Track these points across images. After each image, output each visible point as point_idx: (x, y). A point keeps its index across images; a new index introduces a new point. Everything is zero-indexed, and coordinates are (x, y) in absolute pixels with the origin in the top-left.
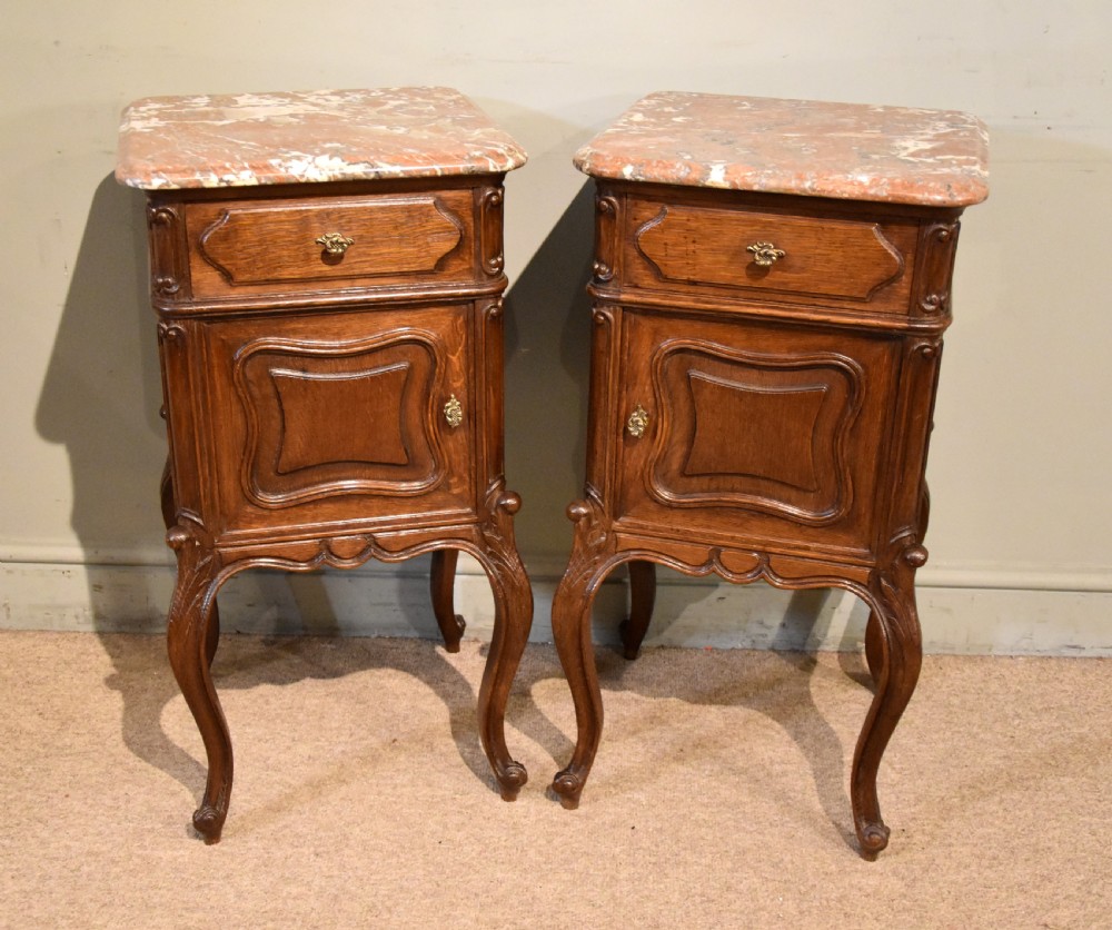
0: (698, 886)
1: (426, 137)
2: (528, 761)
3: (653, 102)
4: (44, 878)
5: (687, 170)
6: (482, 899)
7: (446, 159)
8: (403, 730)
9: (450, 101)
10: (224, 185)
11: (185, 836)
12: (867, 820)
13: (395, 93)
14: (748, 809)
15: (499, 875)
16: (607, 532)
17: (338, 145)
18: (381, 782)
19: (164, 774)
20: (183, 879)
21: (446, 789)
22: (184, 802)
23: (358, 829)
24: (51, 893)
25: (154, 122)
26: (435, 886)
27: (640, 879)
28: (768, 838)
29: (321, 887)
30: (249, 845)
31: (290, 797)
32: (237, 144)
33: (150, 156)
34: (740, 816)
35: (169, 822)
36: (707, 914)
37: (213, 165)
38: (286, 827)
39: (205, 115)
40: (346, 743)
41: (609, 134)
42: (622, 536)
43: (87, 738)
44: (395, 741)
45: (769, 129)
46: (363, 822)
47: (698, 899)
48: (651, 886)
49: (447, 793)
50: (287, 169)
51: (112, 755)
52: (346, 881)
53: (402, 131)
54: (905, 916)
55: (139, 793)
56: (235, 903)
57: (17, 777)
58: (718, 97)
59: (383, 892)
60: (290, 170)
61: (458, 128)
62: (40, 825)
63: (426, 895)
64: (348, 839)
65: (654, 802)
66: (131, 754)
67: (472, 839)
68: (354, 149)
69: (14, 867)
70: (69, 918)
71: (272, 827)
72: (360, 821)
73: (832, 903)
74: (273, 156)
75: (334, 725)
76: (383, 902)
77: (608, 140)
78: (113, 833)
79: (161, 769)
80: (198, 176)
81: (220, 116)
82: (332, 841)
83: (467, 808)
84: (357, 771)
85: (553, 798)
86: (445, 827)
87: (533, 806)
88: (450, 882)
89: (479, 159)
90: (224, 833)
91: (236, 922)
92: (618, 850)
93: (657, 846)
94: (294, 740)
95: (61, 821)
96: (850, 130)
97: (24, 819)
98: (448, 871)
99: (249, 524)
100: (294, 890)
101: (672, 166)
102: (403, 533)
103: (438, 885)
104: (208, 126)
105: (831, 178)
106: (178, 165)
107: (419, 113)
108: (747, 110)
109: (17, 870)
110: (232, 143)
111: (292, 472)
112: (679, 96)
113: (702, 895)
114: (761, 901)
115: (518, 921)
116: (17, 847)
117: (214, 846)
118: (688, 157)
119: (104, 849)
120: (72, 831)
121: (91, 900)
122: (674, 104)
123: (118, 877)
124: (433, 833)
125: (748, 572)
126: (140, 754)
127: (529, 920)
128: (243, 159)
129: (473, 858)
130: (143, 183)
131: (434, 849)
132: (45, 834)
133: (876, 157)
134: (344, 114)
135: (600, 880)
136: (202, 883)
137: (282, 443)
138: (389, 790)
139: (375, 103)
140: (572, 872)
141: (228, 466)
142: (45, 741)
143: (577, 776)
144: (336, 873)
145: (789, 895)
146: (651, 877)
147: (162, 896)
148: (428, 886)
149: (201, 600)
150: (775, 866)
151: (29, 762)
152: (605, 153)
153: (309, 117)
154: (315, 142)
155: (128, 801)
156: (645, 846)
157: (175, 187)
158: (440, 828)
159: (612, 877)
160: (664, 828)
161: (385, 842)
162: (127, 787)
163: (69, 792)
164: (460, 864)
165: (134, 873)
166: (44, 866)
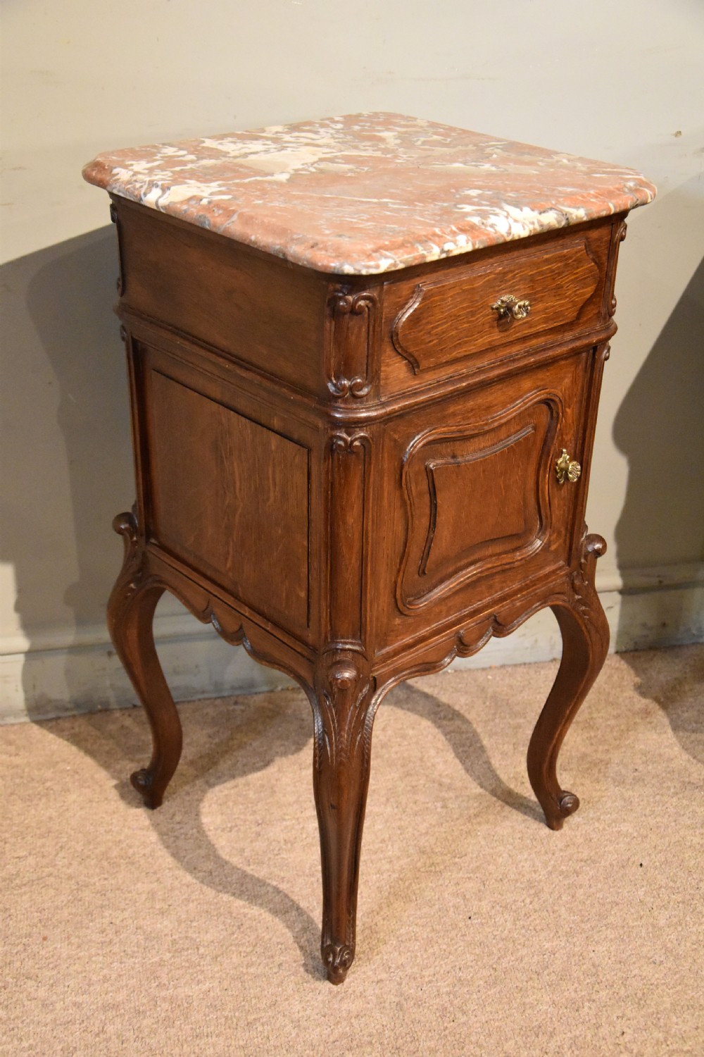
15: (547, 945)
20: (226, 1018)
26: (492, 972)
29: (378, 997)
48: (694, 929)
51: (70, 878)
52: (400, 984)
56: (297, 1035)
62: (30, 983)
67: (498, 908)
69: (25, 1044)
75: (291, 799)
78: (120, 976)
80: (421, 250)
83: (473, 872)
86: (465, 898)
88: (505, 963)
92: (641, 893)
95: (54, 972)
98: (495, 950)
103: (495, 970)
115: (594, 997)
116: (17, 1017)
119: (120, 997)
120: (72, 983)
123: (154, 1032)
124: (456, 907)
131: (467, 926)
132: (42, 993)
135: (644, 931)
140: (614, 927)
146: (688, 919)
155: (118, 932)
156: (663, 884)
157: (401, 266)
158: (459, 900)
159: (654, 926)
160: (669, 860)
161: (416, 929)
162: (107, 914)
163: (46, 933)
164: (503, 940)
165: (168, 1022)
166: (62, 1035)
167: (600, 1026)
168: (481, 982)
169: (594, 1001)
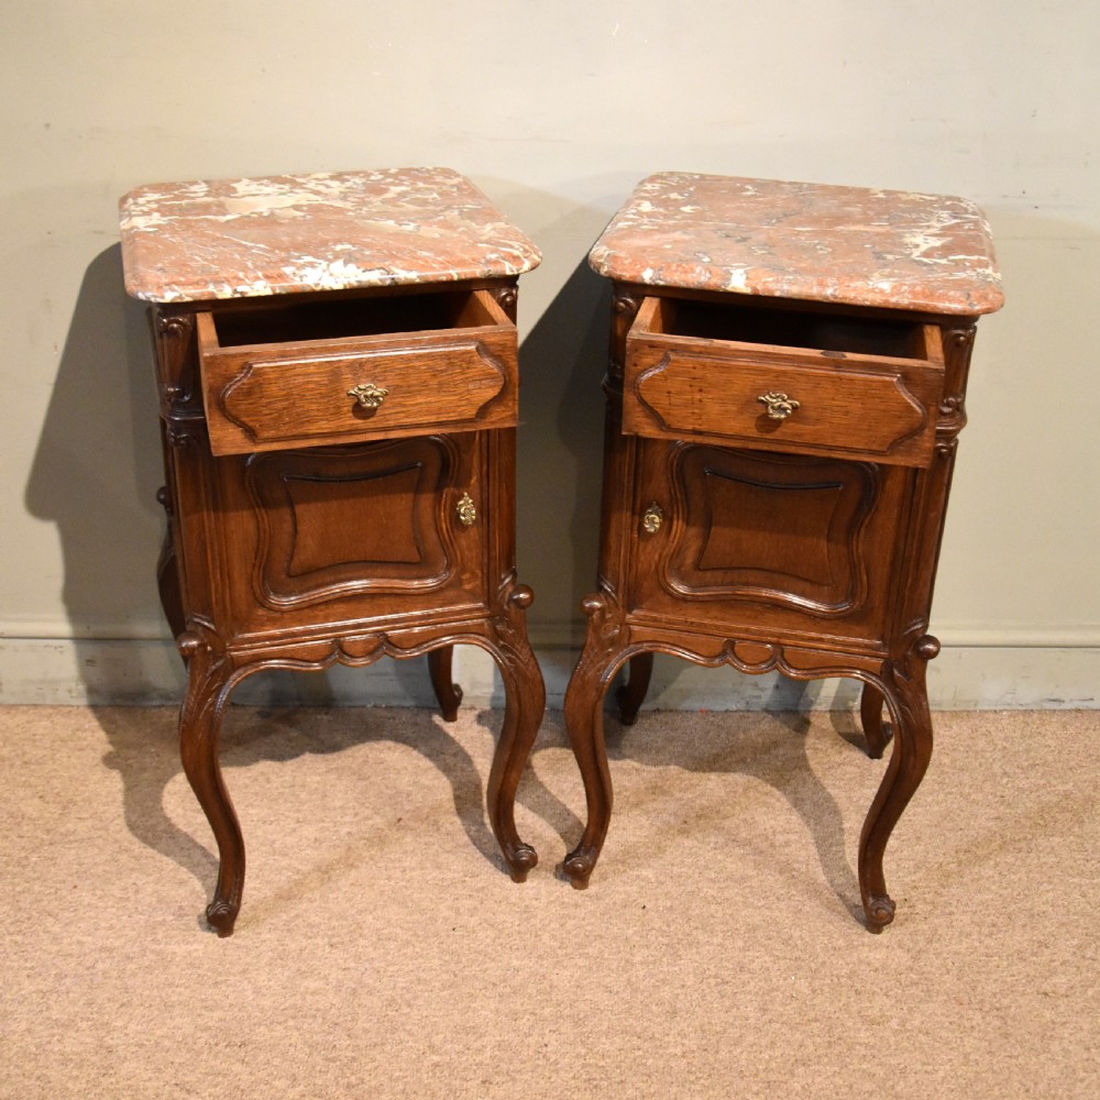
0: (712, 967)
1: (437, 236)
2: (534, 838)
3: (657, 187)
4: (60, 977)
5: (708, 275)
6: (500, 989)
7: (462, 263)
8: (407, 807)
9: (453, 186)
10: (238, 296)
11: (198, 928)
12: (874, 896)
13: (395, 176)
14: (755, 883)
15: (515, 963)
16: (621, 625)
17: (349, 246)
18: (390, 865)
19: (171, 861)
20: (199, 975)
21: (455, 871)
22: (193, 891)
23: (370, 917)
24: (68, 993)
25: (156, 219)
26: (452, 977)
27: (654, 963)
28: (777, 913)
29: (339, 981)
30: (263, 937)
31: (299, 883)
32: (245, 246)
33: (159, 265)
34: (747, 890)
35: (180, 913)
36: (722, 997)
37: (226, 275)
38: (297, 916)
39: (206, 208)
40: (352, 823)
41: (623, 229)
42: (636, 628)
43: (89, 823)
44: (400, 820)
45: (779, 221)
46: (375, 909)
47: (713, 981)
48: (666, 969)
49: (456, 875)
50: (301, 277)
51: (116, 841)
52: (363, 974)
53: (411, 227)
54: (913, 990)
55: (148, 883)
56: (254, 1000)
57: (24, 867)
58: (720, 179)
59: (401, 985)
60: (304, 279)
61: (468, 222)
62: (50, 919)
63: (444, 988)
64: (361, 928)
65: (662, 878)
66: (136, 840)
67: (485, 925)
68: (367, 253)
69: (29, 965)
70: (88, 1020)
71: (284, 917)
72: (371, 908)
73: (843, 980)
74: (285, 261)
75: (338, 804)
76: (402, 996)
77: (621, 238)
78: (124, 927)
79: (167, 855)
80: (211, 288)
81: (222, 210)
82: (346, 931)
83: (478, 891)
84: (365, 854)
85: (562, 878)
86: (458, 912)
87: (543, 888)
88: (467, 972)
89: (496, 262)
90: (237, 924)
91: (256, 1020)
92: (631, 931)
93: (668, 926)
94: (299, 822)
95: (72, 915)
96: (858, 222)
97: (35, 914)
98: (464, 960)
99: (261, 626)
100: (312, 984)
101: (693, 271)
102: (416, 630)
103: (456, 976)
104: (213, 224)
105: (852, 285)
106: (190, 277)
107: (425, 202)
108: (751, 196)
109: (32, 968)
110: (240, 245)
111: (304, 574)
112: (682, 178)
113: (716, 977)
114: (774, 980)
115: (538, 1011)
116: (30, 944)
117: (227, 938)
118: (706, 259)
119: (117, 944)
120: (83, 925)
121: (109, 999)
122: (680, 189)
123: (134, 975)
124: (446, 919)
125: (762, 663)
126: (145, 840)
127: (549, 1010)
128: (256, 267)
129: (488, 945)
130: (155, 296)
131: (448, 936)
132: (57, 929)
133: (890, 257)
134: (348, 205)
135: (616, 964)
136: (220, 979)
137: (294, 545)
138: (399, 874)
139: (376, 189)
140: (587, 956)
141: (240, 571)
142: (48, 826)
143: (587, 858)
144: (353, 965)
145: (800, 973)
146: (665, 960)
147: (180, 994)
148: (445, 977)
149: (213, 704)
150: (785, 942)
151: (33, 851)
152: (623, 255)
153: (314, 209)
154: (324, 243)
155: (137, 892)
156: (656, 926)
157: (188, 299)
158: (452, 914)
159: (627, 961)
160: (675, 907)
161: (398, 931)
162: (134, 876)
163: (77, 882)
164: (476, 952)
165: (149, 969)
166: (59, 964)
167: (530, 1035)
168: (437, 984)
169: (536, 1014)
